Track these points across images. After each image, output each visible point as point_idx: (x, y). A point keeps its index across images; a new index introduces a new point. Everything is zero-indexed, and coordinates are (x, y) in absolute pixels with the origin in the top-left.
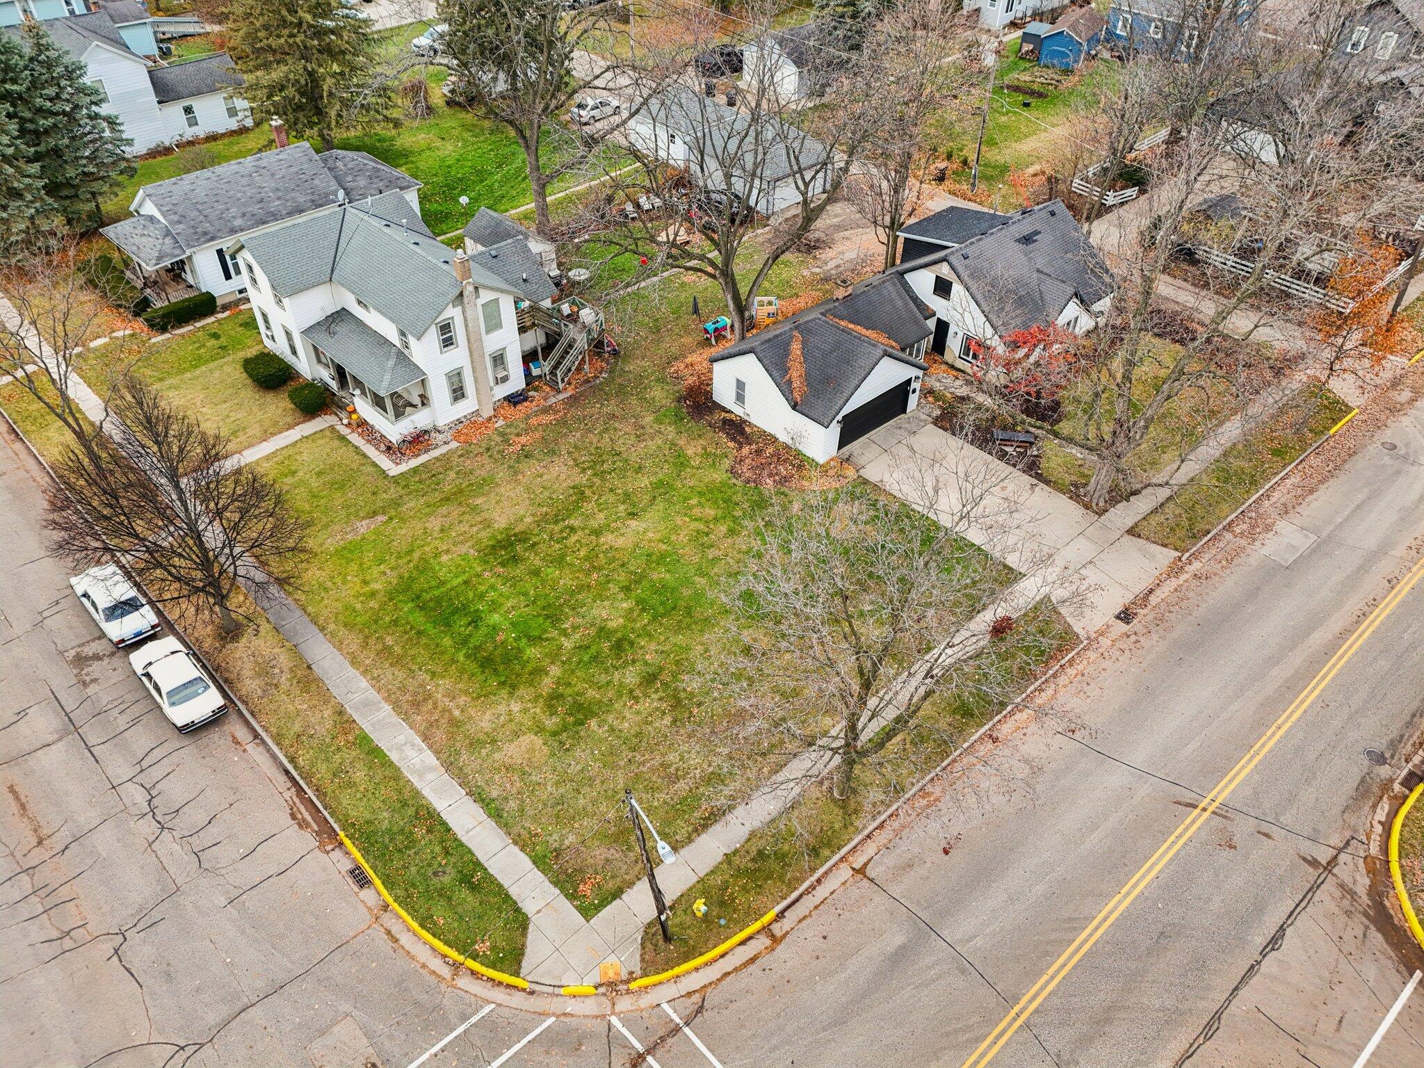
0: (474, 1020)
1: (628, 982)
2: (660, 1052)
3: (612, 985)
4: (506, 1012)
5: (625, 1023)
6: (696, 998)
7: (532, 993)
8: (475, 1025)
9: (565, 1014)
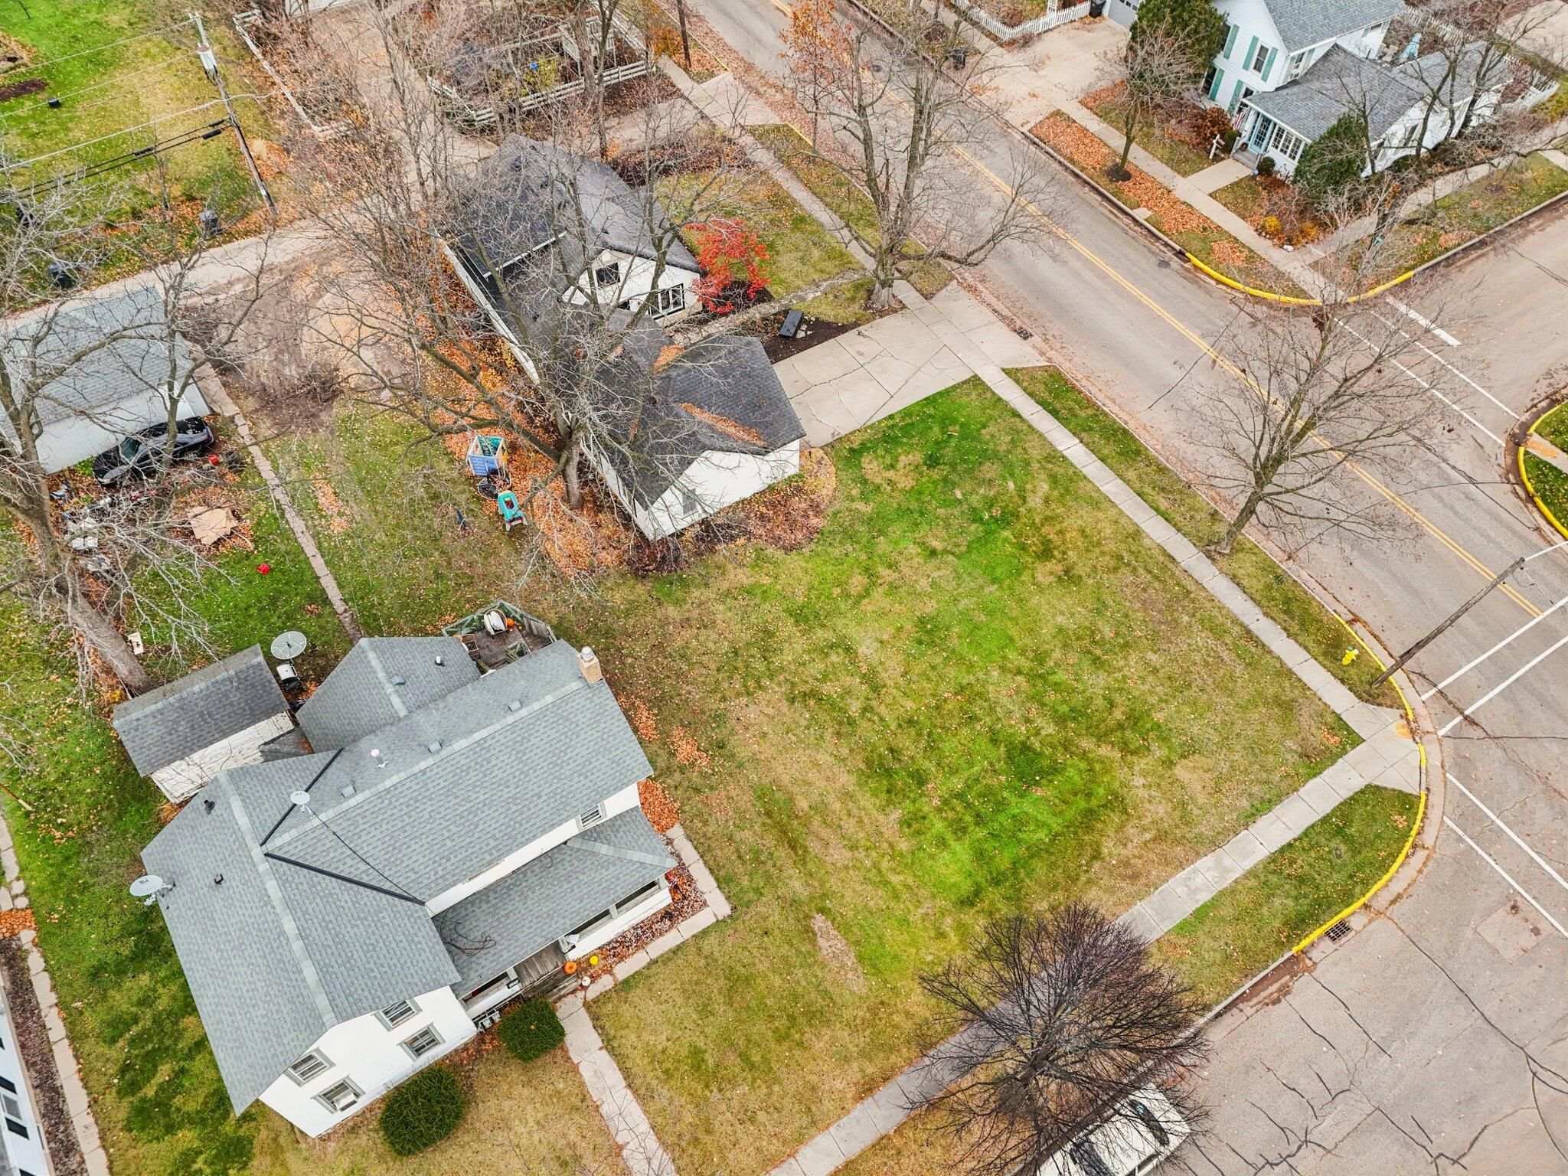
0: (1461, 833)
1: (1408, 721)
2: (1460, 705)
3: (1413, 732)
4: (1449, 808)
5: (1442, 725)
6: (1414, 677)
7: (1428, 789)
8: (1465, 831)
9: (1443, 767)
